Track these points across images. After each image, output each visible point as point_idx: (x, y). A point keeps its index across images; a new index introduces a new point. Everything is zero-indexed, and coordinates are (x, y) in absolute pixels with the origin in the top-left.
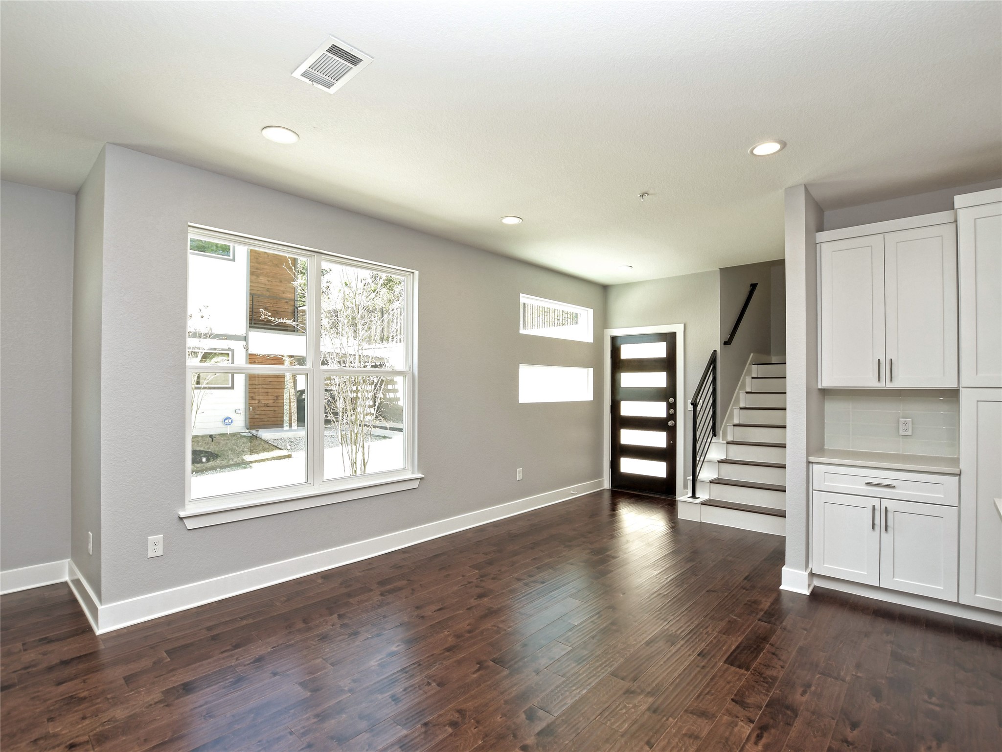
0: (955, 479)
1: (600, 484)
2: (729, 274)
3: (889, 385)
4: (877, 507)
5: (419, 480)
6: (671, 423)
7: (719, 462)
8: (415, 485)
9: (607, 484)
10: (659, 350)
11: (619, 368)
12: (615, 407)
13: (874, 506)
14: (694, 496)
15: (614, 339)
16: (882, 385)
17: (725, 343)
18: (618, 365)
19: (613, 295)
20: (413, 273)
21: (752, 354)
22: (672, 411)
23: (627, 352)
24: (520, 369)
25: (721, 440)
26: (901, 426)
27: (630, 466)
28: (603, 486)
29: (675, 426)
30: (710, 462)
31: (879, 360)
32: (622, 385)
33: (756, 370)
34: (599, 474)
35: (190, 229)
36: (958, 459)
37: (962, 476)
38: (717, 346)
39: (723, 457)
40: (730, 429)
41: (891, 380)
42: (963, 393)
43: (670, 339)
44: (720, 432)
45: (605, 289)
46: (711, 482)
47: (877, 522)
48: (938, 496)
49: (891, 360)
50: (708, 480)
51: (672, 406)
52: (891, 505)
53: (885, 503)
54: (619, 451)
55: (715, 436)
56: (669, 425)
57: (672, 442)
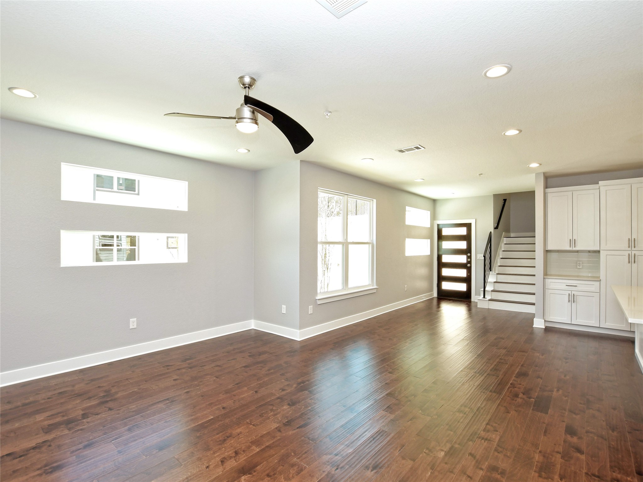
0: (598, 283)
1: (432, 295)
2: (496, 196)
3: (574, 249)
4: (570, 294)
5: (376, 289)
6: (469, 265)
7: (494, 282)
8: (375, 291)
9: (435, 294)
10: (463, 231)
11: (441, 239)
12: (439, 258)
13: (569, 294)
14: (484, 297)
15: (438, 225)
16: (571, 249)
17: (495, 228)
18: (440, 237)
19: (438, 205)
20: (373, 200)
21: (504, 233)
22: (469, 260)
23: (445, 232)
24: (406, 241)
25: (494, 272)
26: (578, 265)
27: (447, 286)
28: (433, 296)
29: (471, 267)
30: (490, 282)
31: (570, 239)
32: (443, 248)
33: (505, 240)
34: (431, 290)
35: (319, 190)
36: (600, 277)
37: (601, 282)
38: (492, 230)
39: (495, 280)
40: (497, 268)
41: (575, 247)
42: (601, 252)
43: (468, 226)
44: (493, 269)
45: (434, 201)
46: (492, 291)
47: (570, 299)
48: (592, 289)
49: (575, 239)
50: (490, 290)
51: (470, 257)
52: (576, 293)
53: (573, 293)
54: (441, 278)
55: (491, 271)
56: (468, 266)
57: (469, 274)
